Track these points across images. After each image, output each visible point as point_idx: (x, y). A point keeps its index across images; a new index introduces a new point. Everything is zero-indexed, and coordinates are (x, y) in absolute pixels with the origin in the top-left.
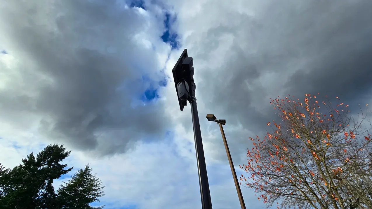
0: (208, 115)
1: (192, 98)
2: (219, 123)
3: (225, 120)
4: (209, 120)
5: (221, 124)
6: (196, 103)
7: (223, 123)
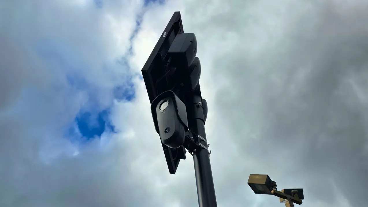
0: (251, 176)
1: (197, 140)
2: (285, 198)
3: (302, 189)
4: (256, 192)
5: (292, 201)
6: (207, 154)
7: (296, 198)
